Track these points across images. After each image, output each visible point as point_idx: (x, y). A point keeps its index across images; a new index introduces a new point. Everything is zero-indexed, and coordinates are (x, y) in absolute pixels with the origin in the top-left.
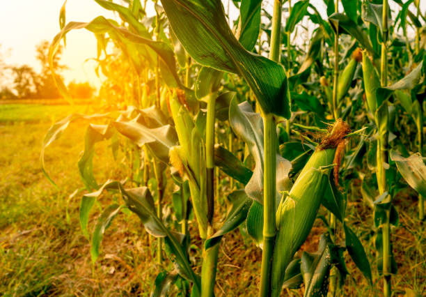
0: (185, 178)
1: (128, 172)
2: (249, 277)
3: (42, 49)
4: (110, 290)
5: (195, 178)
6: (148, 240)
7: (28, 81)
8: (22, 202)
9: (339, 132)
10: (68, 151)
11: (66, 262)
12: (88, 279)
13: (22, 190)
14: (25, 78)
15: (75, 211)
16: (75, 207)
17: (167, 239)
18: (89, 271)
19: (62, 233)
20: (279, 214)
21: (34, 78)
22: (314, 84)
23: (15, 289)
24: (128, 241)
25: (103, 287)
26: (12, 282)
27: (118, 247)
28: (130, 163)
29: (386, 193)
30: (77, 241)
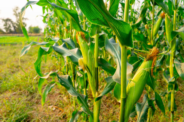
0: (86, 72)
1: (58, 67)
2: (113, 111)
3: (15, 10)
4: (54, 117)
5: (90, 72)
6: (69, 96)
7: (10, 25)
8: (12, 80)
9: (154, 53)
10: (31, 57)
11: (34, 106)
12: (44, 113)
13: (12, 75)
14: (9, 24)
15: (36, 84)
16: (36, 82)
17: (78, 97)
18: (44, 109)
19: (31, 93)
20: (128, 89)
21: (13, 24)
22: (142, 28)
23: (13, 117)
24: (60, 97)
25: (51, 116)
26: (11, 114)
27: (56, 99)
28: (60, 63)
29: (173, 77)
30: (38, 97)
